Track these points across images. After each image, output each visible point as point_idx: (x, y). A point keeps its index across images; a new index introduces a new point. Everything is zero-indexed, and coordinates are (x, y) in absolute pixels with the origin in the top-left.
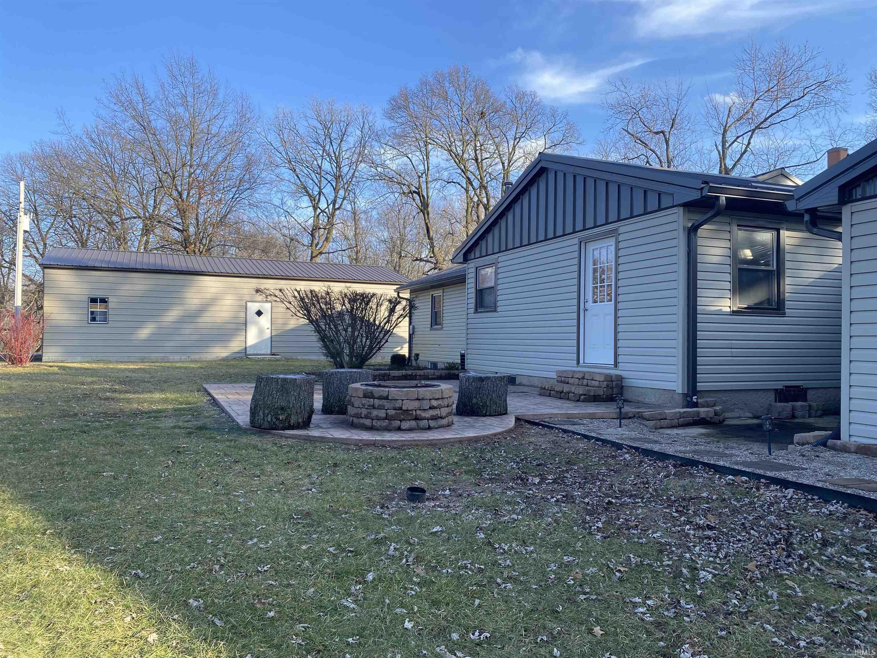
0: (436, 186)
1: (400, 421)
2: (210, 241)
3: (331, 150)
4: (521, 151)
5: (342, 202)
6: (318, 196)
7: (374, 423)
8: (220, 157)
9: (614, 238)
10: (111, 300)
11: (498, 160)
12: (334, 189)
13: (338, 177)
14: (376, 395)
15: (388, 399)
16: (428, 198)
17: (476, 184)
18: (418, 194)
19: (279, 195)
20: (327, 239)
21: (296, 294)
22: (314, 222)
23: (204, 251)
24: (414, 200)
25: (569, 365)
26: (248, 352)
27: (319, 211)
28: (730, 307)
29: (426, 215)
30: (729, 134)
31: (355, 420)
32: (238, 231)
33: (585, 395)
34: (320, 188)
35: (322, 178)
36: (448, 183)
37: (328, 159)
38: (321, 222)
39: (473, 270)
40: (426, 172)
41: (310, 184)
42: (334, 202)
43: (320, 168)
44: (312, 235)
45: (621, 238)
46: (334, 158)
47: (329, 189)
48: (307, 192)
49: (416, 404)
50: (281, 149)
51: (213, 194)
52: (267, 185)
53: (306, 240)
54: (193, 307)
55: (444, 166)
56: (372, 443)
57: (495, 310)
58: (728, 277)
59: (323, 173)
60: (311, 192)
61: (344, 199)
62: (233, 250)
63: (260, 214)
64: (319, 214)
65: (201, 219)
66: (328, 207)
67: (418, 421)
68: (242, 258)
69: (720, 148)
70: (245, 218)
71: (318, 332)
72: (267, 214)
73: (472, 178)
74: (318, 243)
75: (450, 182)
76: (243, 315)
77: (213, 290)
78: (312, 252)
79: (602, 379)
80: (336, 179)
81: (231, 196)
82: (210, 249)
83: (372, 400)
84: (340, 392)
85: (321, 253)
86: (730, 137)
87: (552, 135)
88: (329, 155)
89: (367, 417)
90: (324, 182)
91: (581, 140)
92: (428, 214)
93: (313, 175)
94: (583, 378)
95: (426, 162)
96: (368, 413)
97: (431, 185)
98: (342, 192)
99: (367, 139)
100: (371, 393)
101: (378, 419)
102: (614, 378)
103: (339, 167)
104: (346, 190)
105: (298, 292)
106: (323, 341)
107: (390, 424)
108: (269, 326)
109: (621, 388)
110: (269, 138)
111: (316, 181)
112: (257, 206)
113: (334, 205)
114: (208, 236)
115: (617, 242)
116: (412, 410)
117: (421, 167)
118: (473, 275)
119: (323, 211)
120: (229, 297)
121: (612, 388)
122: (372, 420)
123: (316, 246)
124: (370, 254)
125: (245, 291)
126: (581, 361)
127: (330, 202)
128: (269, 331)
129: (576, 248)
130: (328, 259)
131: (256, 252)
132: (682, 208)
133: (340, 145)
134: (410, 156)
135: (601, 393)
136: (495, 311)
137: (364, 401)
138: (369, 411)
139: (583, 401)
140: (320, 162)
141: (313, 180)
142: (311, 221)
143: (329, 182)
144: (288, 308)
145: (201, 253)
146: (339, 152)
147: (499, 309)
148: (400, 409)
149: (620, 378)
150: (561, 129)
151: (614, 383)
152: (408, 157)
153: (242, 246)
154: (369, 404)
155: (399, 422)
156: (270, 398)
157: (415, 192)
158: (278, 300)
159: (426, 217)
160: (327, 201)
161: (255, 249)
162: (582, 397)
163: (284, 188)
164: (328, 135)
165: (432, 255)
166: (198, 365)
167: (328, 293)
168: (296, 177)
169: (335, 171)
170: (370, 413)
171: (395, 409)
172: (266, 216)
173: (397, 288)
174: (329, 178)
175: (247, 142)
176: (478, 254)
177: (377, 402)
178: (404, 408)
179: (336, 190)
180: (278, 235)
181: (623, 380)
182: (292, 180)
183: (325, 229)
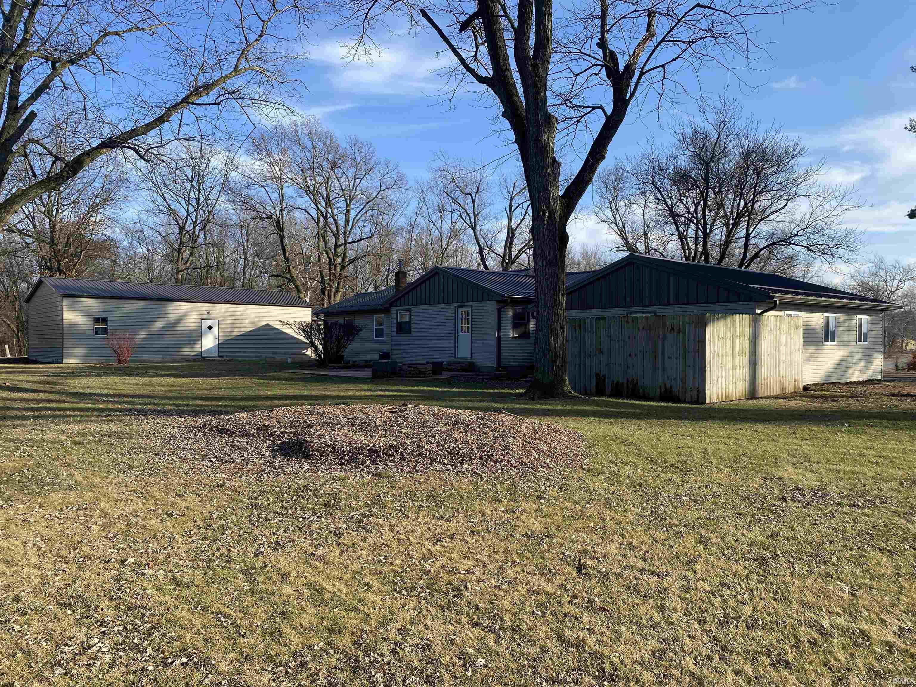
9: (470, 308)
10: (110, 319)
25: (452, 359)
26: (203, 355)
30: (513, 202)
39: (396, 312)
45: (473, 308)
54: (172, 320)
58: (511, 326)
69: (508, 212)
86: (515, 204)
108: (217, 337)
115: (472, 310)
120: (195, 312)
128: (217, 340)
129: (454, 309)
136: (410, 333)
147: (412, 333)
176: (398, 304)
181: (474, 364)
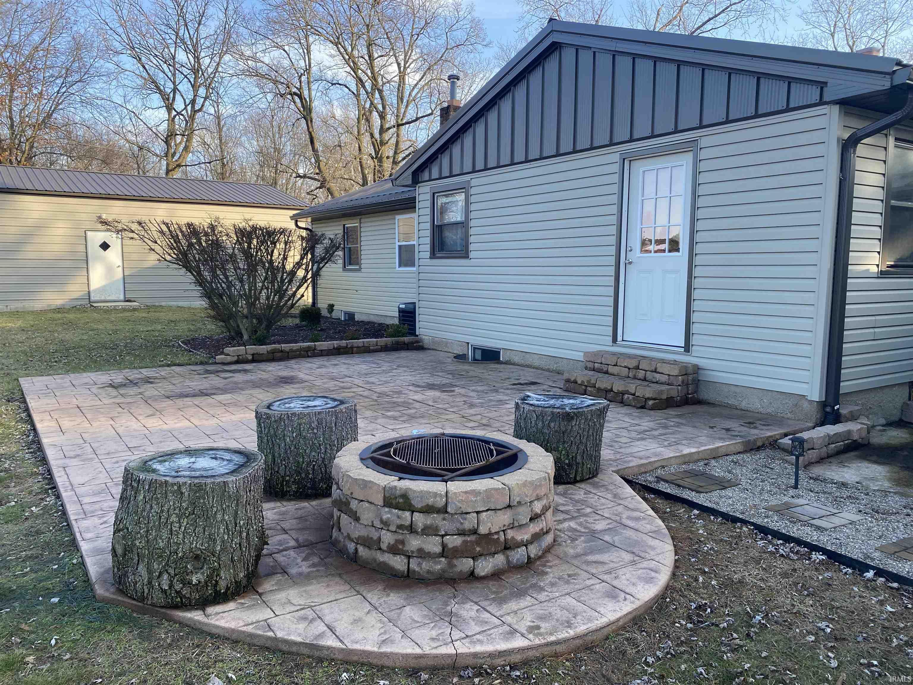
0: (320, 88)
1: (473, 558)
2: (32, 147)
3: (187, 35)
4: (418, 50)
5: (204, 102)
6: (172, 95)
7: (414, 566)
8: (36, 38)
9: (691, 154)
11: (393, 59)
12: (193, 86)
13: (196, 71)
14: (417, 504)
15: (446, 512)
16: (310, 101)
17: (368, 85)
18: (300, 97)
19: (121, 91)
20: (186, 148)
21: (165, 228)
22: (168, 126)
23: (23, 159)
24: (294, 102)
25: (601, 343)
26: (92, 299)
27: (174, 113)
28: (878, 265)
29: (309, 122)
31: (363, 551)
32: (68, 135)
33: (655, 399)
34: (174, 83)
35: (177, 72)
36: (333, 84)
37: (183, 47)
38: (177, 126)
39: (428, 197)
40: (308, 70)
41: (160, 78)
42: (193, 102)
43: (174, 58)
44: (167, 142)
45: (703, 154)
46: (190, 47)
47: (186, 86)
48: (158, 88)
49: (505, 518)
50: (120, 30)
51: (30, 86)
52: (104, 78)
53: (159, 147)
55: (328, 64)
56: (449, 661)
57: (464, 254)
58: (878, 220)
59: (177, 66)
60: (162, 88)
61: (206, 98)
62: (64, 160)
63: (97, 115)
64: (175, 116)
65: (17, 119)
66: (185, 108)
67: (508, 552)
68: (75, 170)
70: (77, 119)
71: (201, 285)
72: (106, 115)
73: (365, 78)
74: (175, 153)
75: (335, 84)
76: (82, 248)
77: (36, 215)
78: (168, 165)
79: (675, 372)
80: (194, 73)
81: (56, 89)
82: (31, 158)
83: (408, 514)
84: (298, 454)
85: (179, 166)
87: (454, 33)
88: (183, 41)
89: (394, 550)
90: (179, 77)
91: (487, 40)
92: (311, 121)
93: (165, 66)
94: (637, 368)
95: (307, 57)
96: (397, 541)
97: (314, 87)
98: (202, 91)
99: (232, 24)
100: (405, 496)
101: (422, 554)
102: (690, 371)
103: (197, 58)
104: (207, 88)
105: (166, 224)
106: (209, 298)
107: (451, 565)
108: (120, 263)
109: (697, 382)
110: (103, 15)
111: (170, 74)
112: (91, 104)
113: (193, 107)
114: (27, 140)
115: (696, 162)
116: (497, 533)
117: (302, 64)
118: (428, 204)
119: (179, 114)
120: (61, 224)
121: (687, 384)
122: (409, 557)
123: (173, 155)
124: (236, 167)
125: (84, 216)
126: (619, 338)
127: (188, 102)
128: (120, 269)
129: (616, 168)
130: (185, 173)
131: (95, 162)
132: (838, 106)
133: (197, 30)
134: (286, 48)
135: (674, 393)
136: (467, 257)
137: (387, 514)
138: (400, 537)
139: (652, 409)
140: (172, 50)
141: (164, 73)
142: (165, 126)
143: (186, 76)
144: (151, 249)
145: (20, 162)
146: (197, 39)
147: (472, 255)
148: (474, 532)
149: (697, 369)
150: (464, 27)
151: (690, 378)
152: (284, 50)
153: (75, 154)
154: (399, 522)
155: (471, 561)
156: (165, 534)
157: (295, 94)
158: (136, 236)
159: (310, 125)
160: (185, 100)
161: (93, 158)
162: (651, 403)
163: (126, 82)
164: (182, 15)
165: (317, 171)
166: (20, 323)
167: (213, 228)
168: (141, 69)
169: (193, 62)
170: (403, 542)
171: (462, 533)
172: (105, 118)
173: (294, 215)
174: (186, 71)
175: (73, 18)
176: (435, 173)
177: (420, 520)
178: (483, 530)
179: (195, 87)
180: (122, 142)
181: (701, 372)
182: (137, 72)
183: (183, 135)
